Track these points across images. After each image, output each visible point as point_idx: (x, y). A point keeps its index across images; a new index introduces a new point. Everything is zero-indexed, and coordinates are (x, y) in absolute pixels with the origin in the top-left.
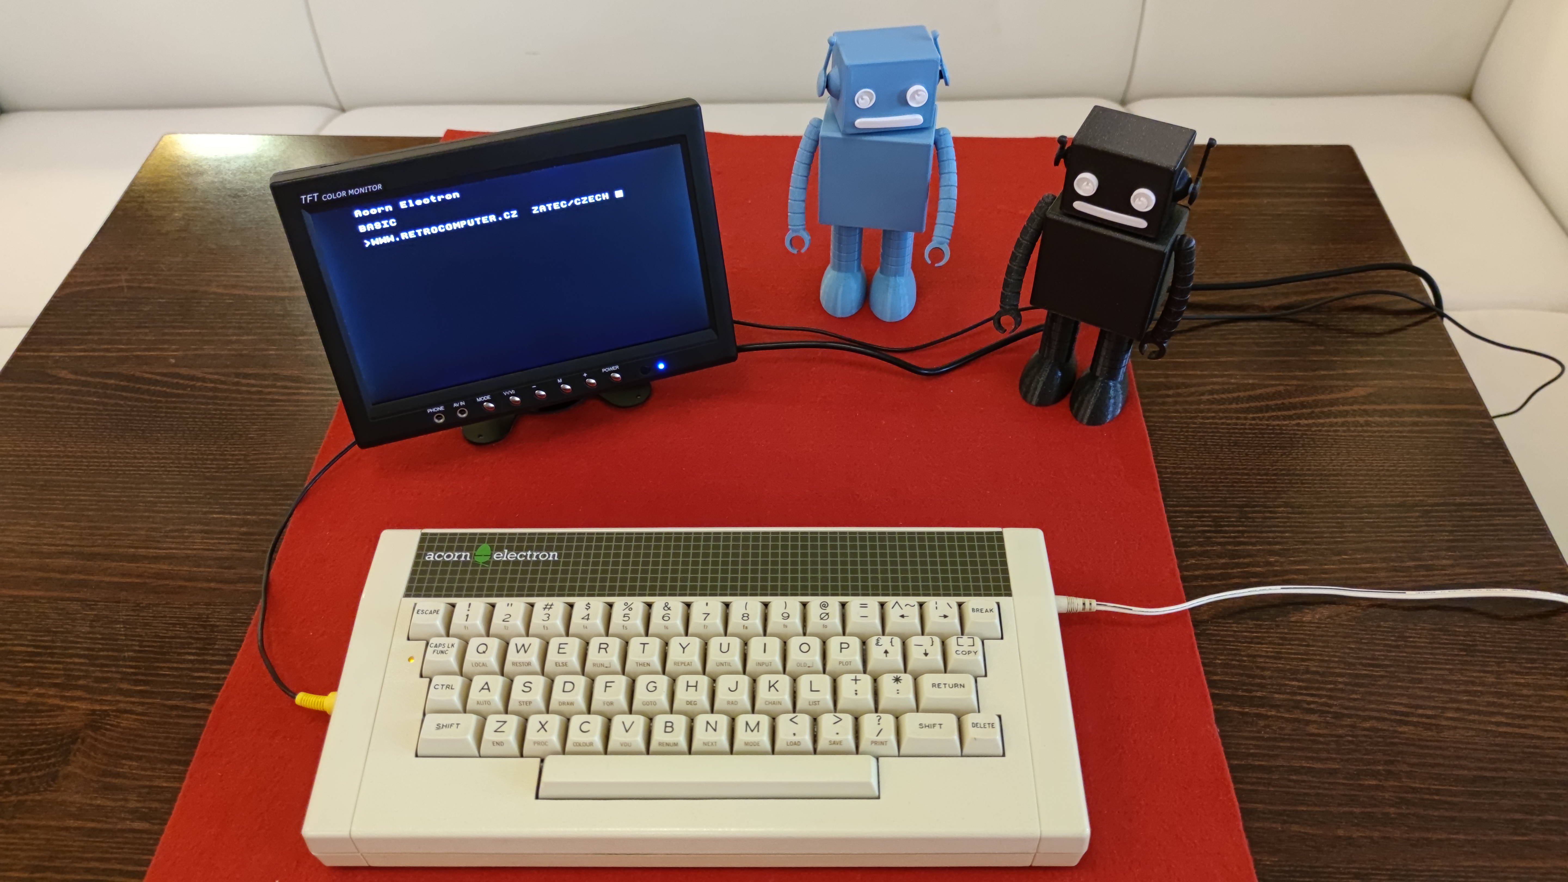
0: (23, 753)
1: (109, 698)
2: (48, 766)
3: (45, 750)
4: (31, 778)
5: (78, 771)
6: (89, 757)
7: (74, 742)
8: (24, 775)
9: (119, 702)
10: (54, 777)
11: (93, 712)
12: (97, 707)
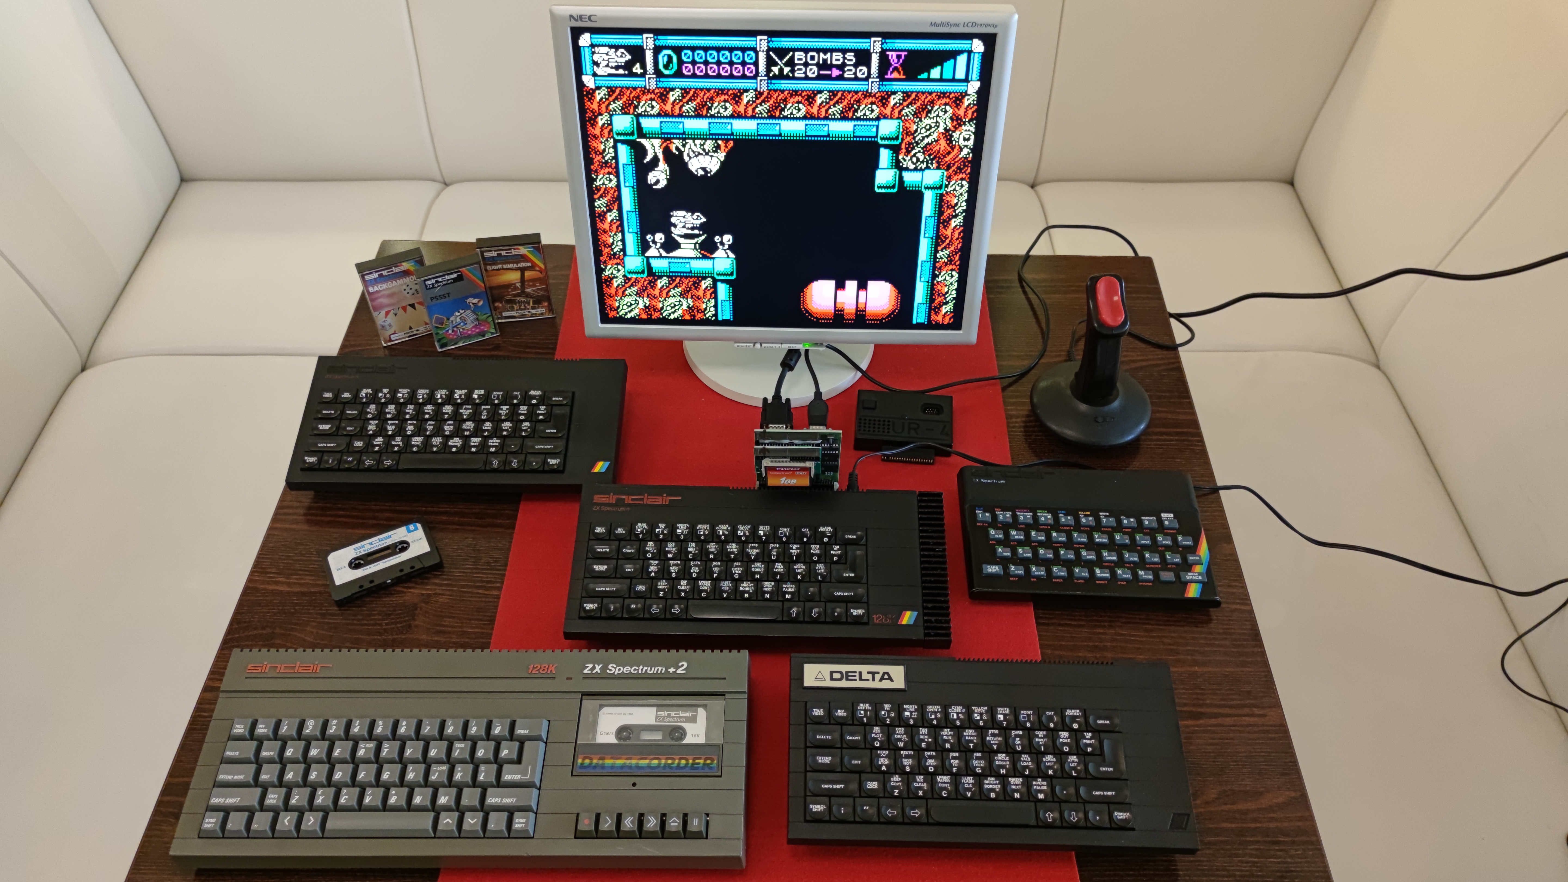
0: (390, 615)
1: (429, 587)
2: (405, 621)
3: (401, 614)
4: (397, 627)
5: (422, 624)
6: (425, 616)
7: (416, 609)
8: (393, 626)
9: (436, 589)
10: (410, 626)
11: (423, 594)
12: (424, 592)
